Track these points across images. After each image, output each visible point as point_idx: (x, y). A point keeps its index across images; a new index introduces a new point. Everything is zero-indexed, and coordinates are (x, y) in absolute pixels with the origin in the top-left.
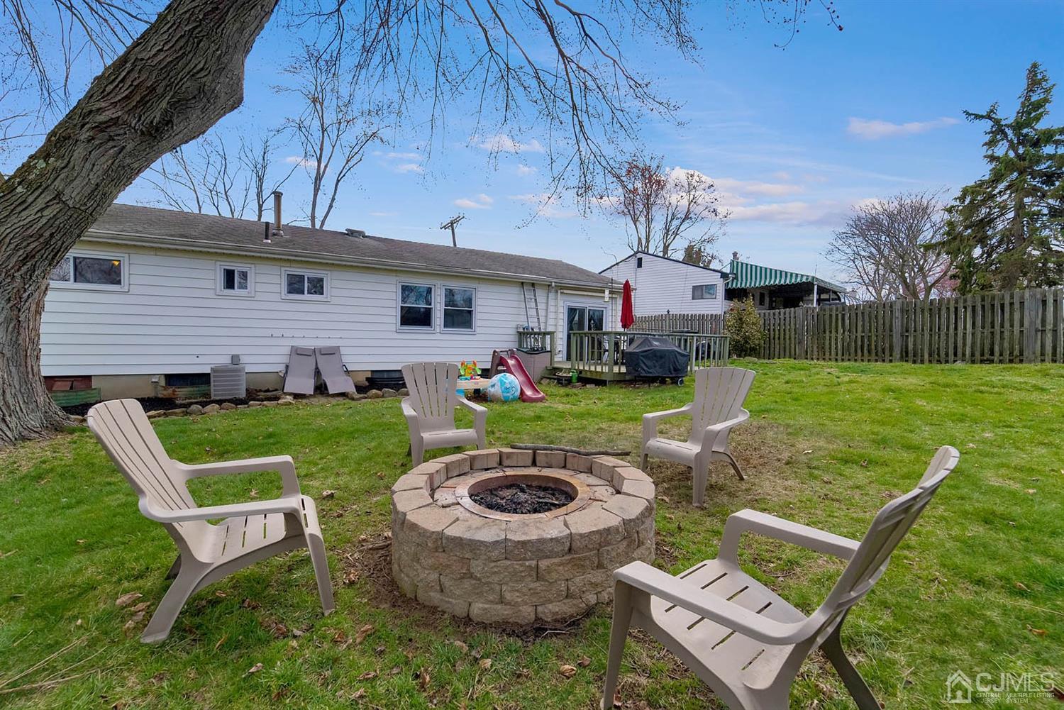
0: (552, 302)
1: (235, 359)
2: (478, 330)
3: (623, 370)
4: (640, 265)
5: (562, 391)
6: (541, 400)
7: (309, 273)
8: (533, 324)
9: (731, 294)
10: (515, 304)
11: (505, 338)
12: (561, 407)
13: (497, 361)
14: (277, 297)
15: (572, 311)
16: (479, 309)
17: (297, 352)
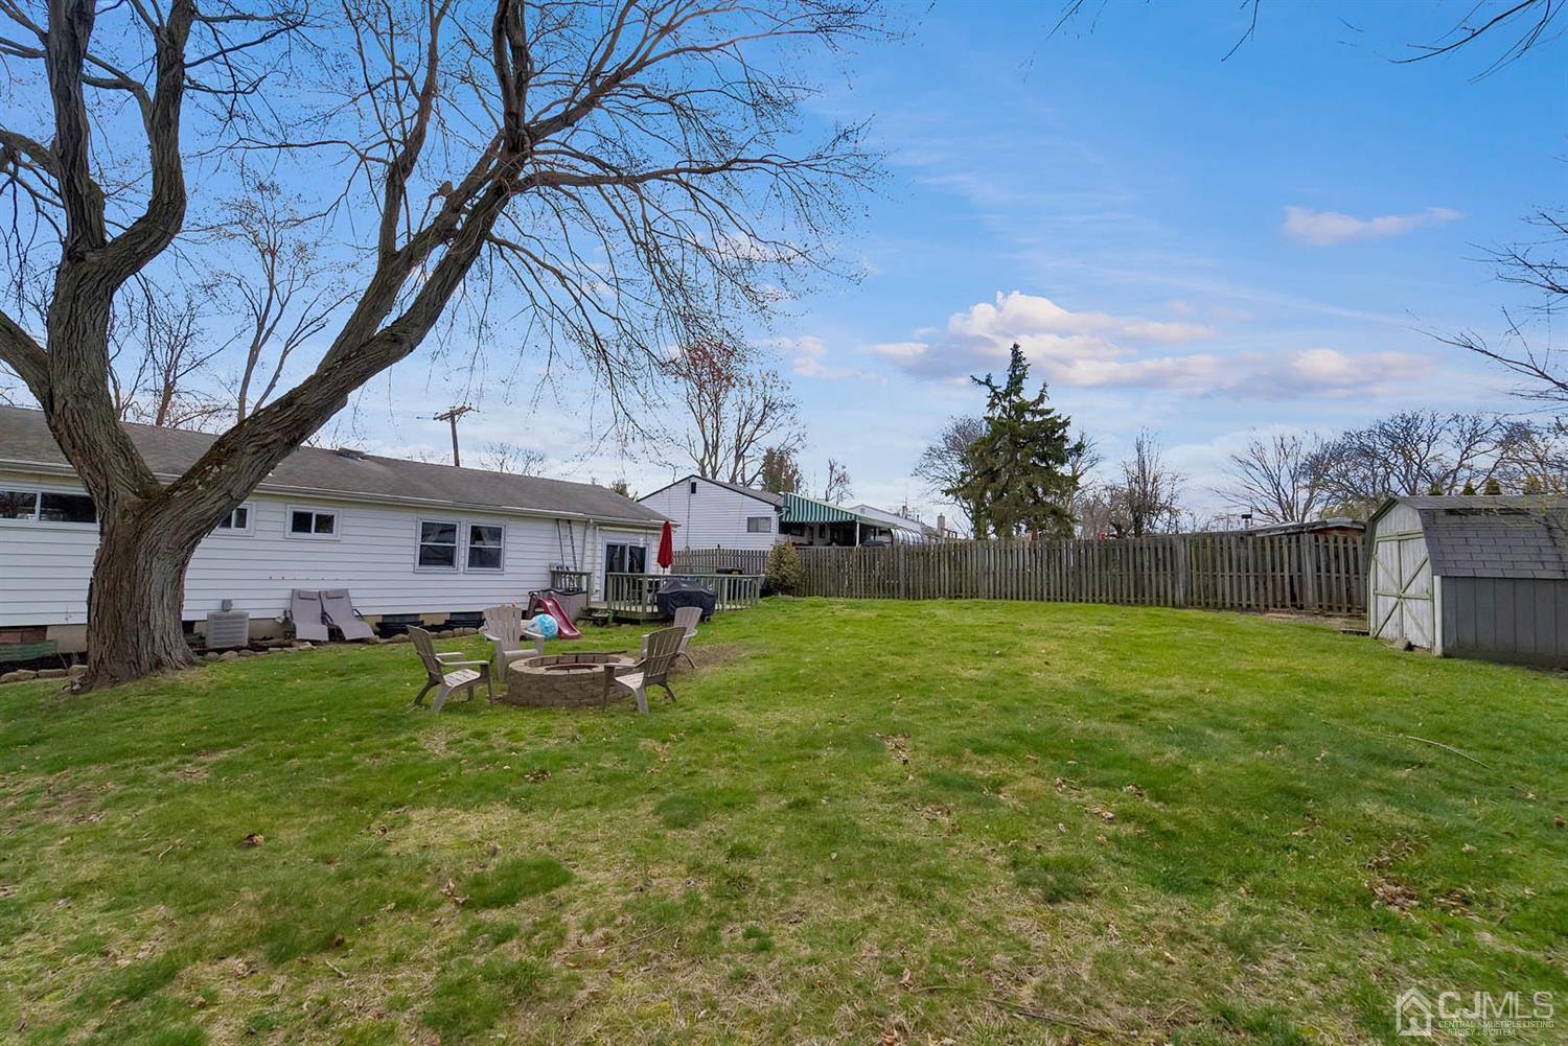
0: (589, 539)
1: (226, 605)
2: (506, 569)
3: (656, 610)
4: (693, 490)
5: (598, 630)
6: (577, 637)
7: (316, 510)
8: (569, 562)
9: (785, 528)
10: (548, 542)
11: (537, 577)
12: (595, 642)
13: (535, 603)
14: (279, 537)
15: (611, 548)
16: (508, 547)
17: (299, 596)
